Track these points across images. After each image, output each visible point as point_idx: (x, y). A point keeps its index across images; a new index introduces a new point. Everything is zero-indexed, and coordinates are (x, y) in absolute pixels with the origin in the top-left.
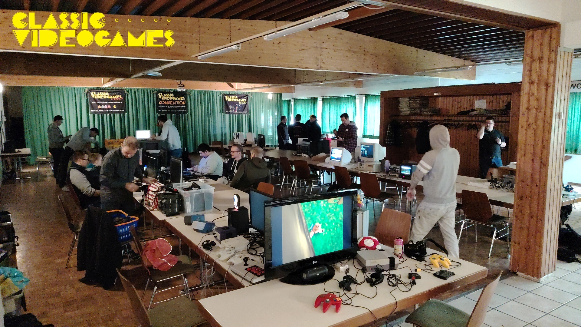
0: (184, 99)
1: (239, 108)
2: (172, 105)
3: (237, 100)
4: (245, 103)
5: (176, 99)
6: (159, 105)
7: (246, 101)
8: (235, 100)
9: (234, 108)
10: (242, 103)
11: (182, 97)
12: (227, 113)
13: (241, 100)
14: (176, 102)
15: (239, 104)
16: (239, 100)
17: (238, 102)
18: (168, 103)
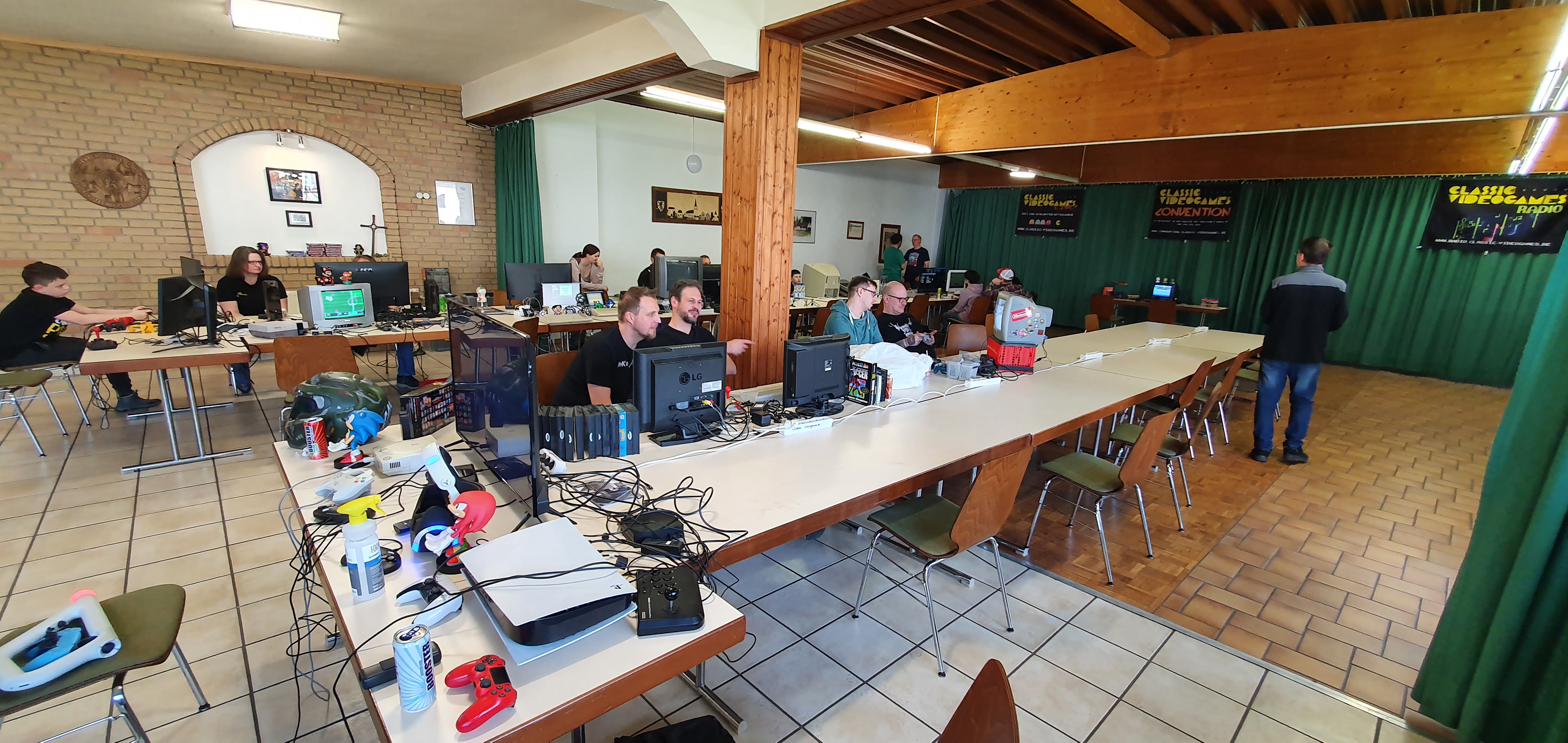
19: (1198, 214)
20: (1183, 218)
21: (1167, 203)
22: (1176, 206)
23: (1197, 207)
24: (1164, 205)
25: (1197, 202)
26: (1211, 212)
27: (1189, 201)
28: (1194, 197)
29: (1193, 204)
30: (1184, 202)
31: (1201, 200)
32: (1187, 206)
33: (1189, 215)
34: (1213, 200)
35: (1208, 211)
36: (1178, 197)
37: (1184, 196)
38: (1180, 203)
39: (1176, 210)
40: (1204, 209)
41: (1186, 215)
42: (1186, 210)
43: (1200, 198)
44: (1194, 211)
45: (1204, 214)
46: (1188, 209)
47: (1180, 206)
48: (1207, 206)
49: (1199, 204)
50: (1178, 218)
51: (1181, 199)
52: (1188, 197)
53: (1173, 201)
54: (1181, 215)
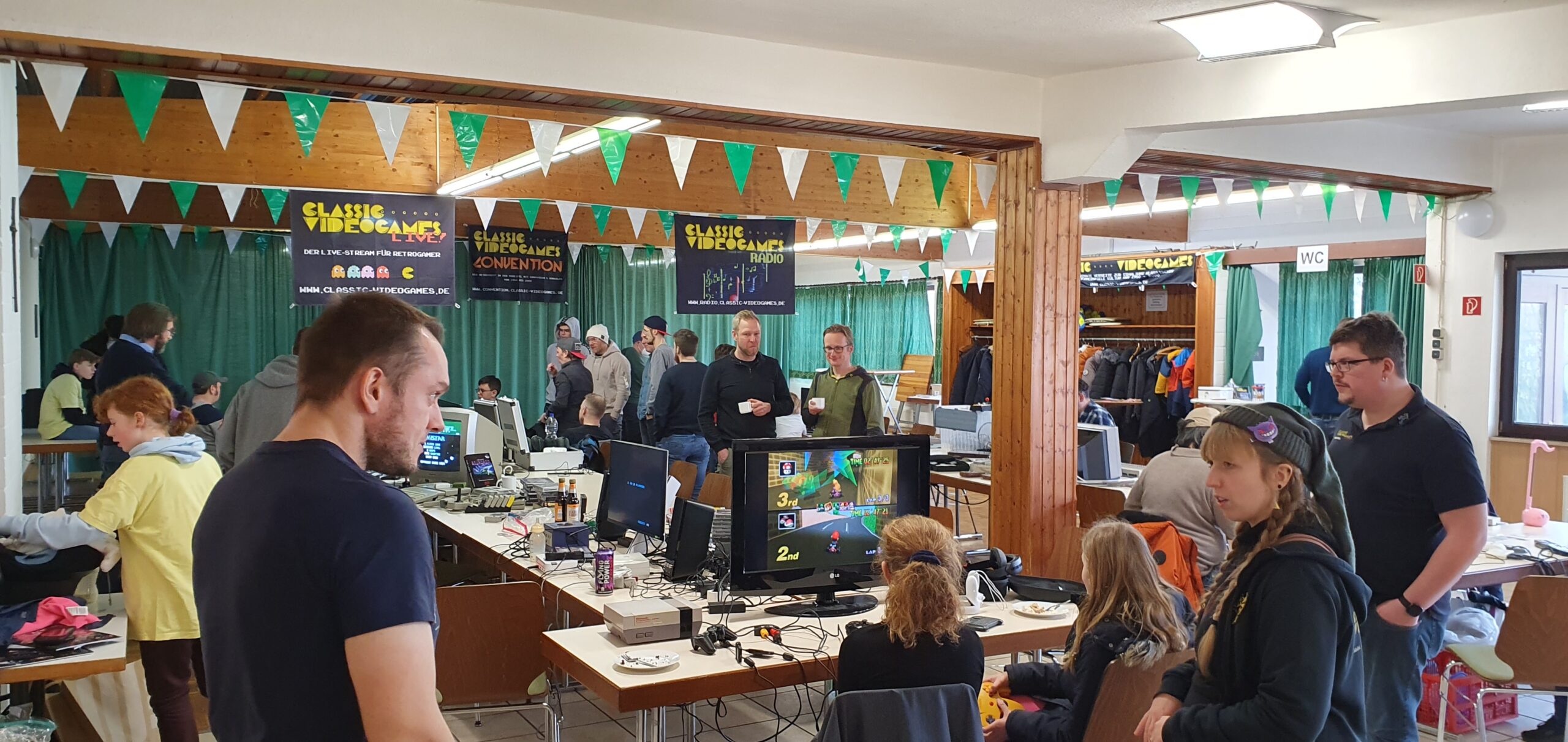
0: (558, 254)
2: (517, 272)
5: (531, 251)
6: (476, 270)
11: (552, 248)
14: (530, 263)
18: (503, 264)
19: (527, 267)
20: (509, 271)
21: (486, 251)
22: (498, 255)
23: (524, 257)
24: (482, 252)
25: (523, 252)
26: (541, 265)
27: (513, 249)
28: (518, 244)
29: (518, 254)
30: (507, 249)
31: (528, 248)
32: (511, 255)
33: (516, 268)
34: (541, 249)
35: (537, 263)
36: (499, 243)
37: (505, 242)
38: (502, 251)
39: (500, 261)
40: (532, 260)
41: (513, 268)
42: (512, 260)
43: (525, 246)
44: (521, 262)
45: (534, 267)
46: (513, 259)
47: (503, 255)
48: (535, 257)
49: (526, 254)
50: (503, 271)
51: (503, 245)
52: (511, 243)
53: (494, 248)
54: (506, 267)
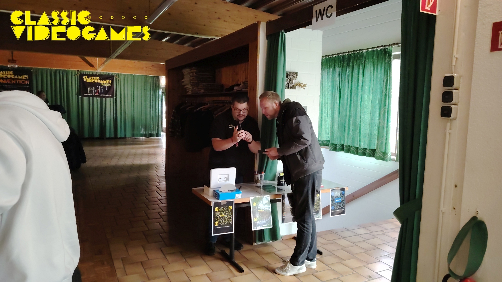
1: (101, 91)
3: (99, 81)
4: (109, 85)
7: (111, 82)
8: (96, 81)
9: (94, 91)
10: (106, 85)
12: (86, 96)
13: (104, 82)
15: (101, 86)
16: (102, 82)
17: (100, 83)
